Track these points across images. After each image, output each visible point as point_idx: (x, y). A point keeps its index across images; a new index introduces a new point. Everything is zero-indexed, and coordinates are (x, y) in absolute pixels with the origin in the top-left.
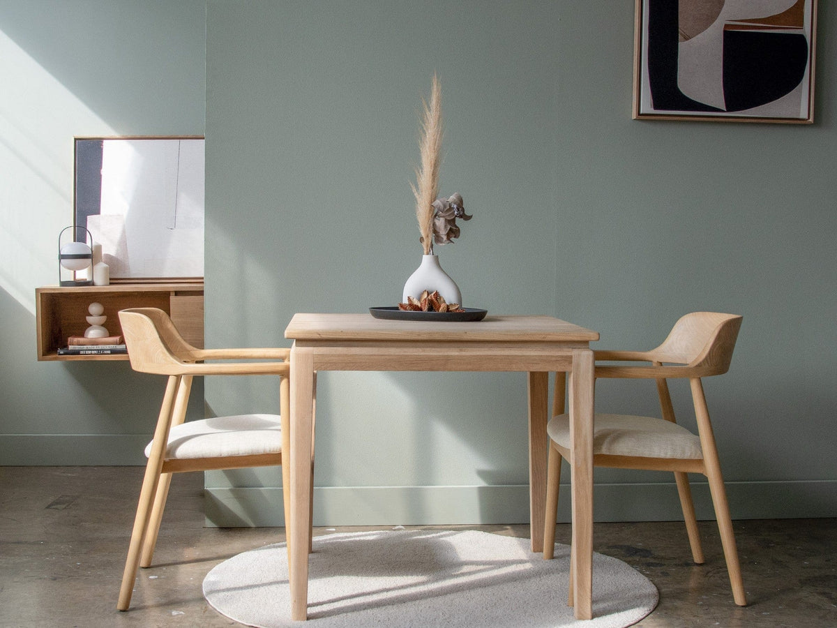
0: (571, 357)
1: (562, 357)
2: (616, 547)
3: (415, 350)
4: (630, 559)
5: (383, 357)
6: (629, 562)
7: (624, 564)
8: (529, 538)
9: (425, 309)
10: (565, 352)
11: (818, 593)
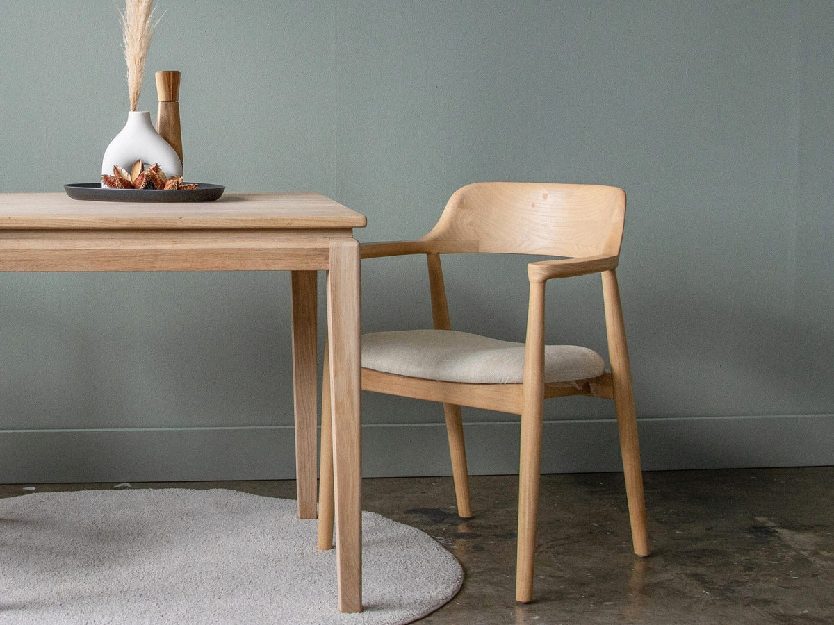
0: (327, 250)
1: (315, 250)
2: (415, 511)
3: (110, 242)
4: (433, 527)
5: (68, 253)
6: (430, 533)
7: (422, 536)
8: (296, 499)
9: (141, 187)
10: (320, 242)
11: (686, 574)
